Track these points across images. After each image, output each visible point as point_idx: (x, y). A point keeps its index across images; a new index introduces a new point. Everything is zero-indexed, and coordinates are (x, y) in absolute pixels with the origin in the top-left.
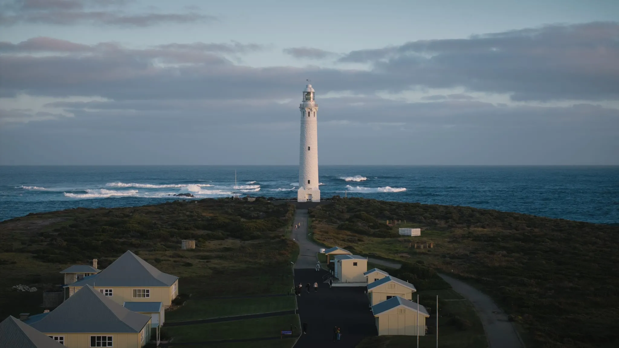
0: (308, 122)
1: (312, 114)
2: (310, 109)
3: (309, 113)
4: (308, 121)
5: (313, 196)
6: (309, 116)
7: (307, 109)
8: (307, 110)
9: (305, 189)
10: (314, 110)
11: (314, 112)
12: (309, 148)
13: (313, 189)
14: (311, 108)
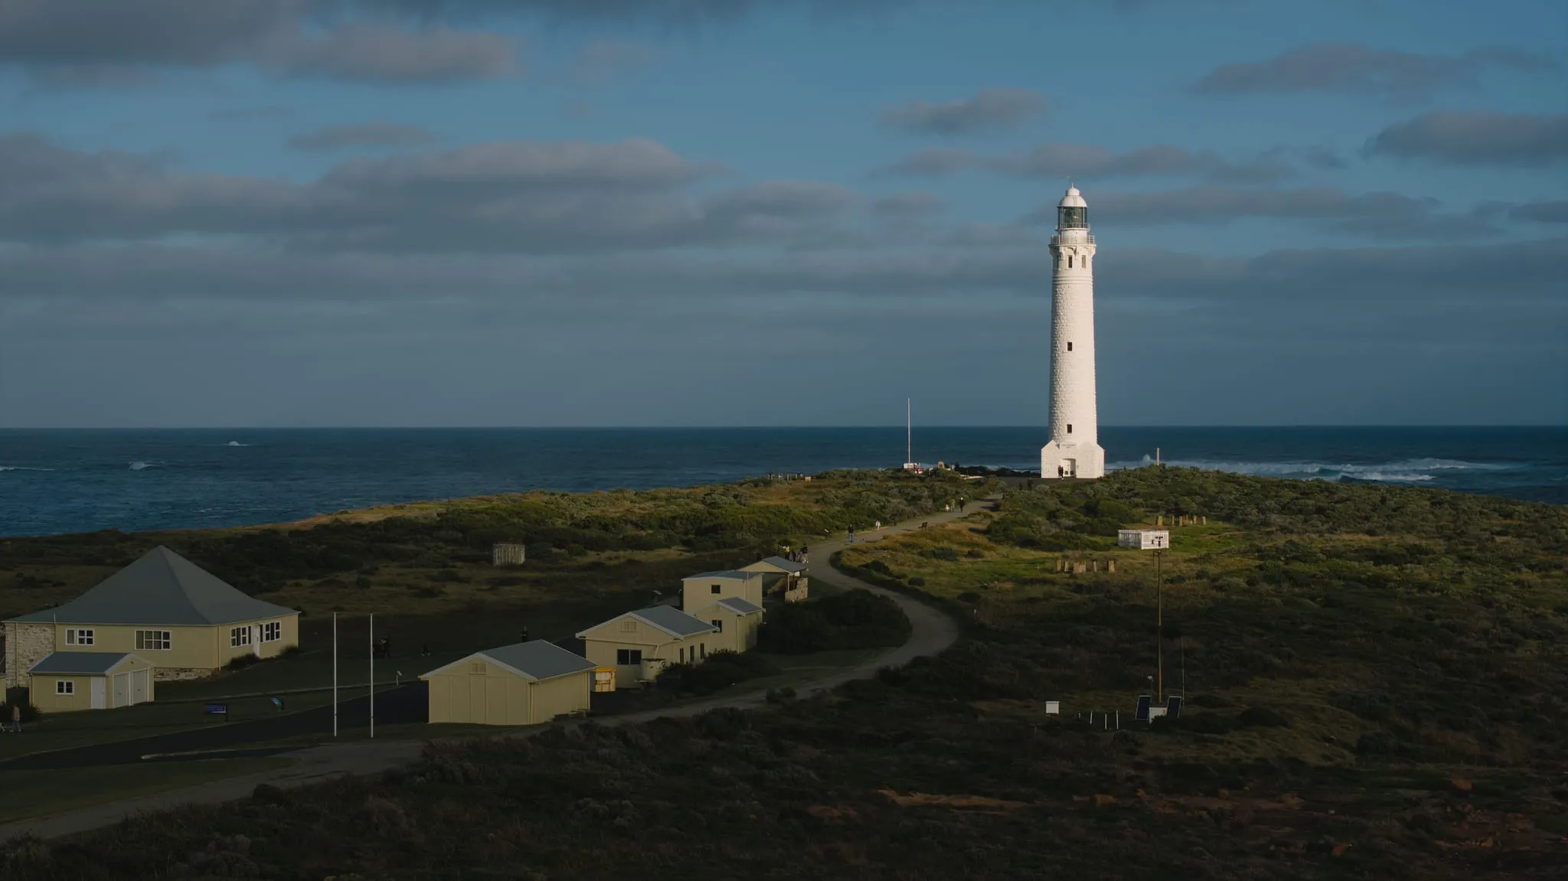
0: (1067, 282)
1: (1077, 262)
2: (1072, 249)
3: (1070, 258)
4: (1071, 278)
5: (1077, 463)
6: (1070, 266)
7: (1065, 250)
8: (1065, 252)
9: (1058, 446)
10: (1082, 251)
11: (1084, 258)
12: (1070, 344)
13: (1078, 445)
14: (1074, 248)
